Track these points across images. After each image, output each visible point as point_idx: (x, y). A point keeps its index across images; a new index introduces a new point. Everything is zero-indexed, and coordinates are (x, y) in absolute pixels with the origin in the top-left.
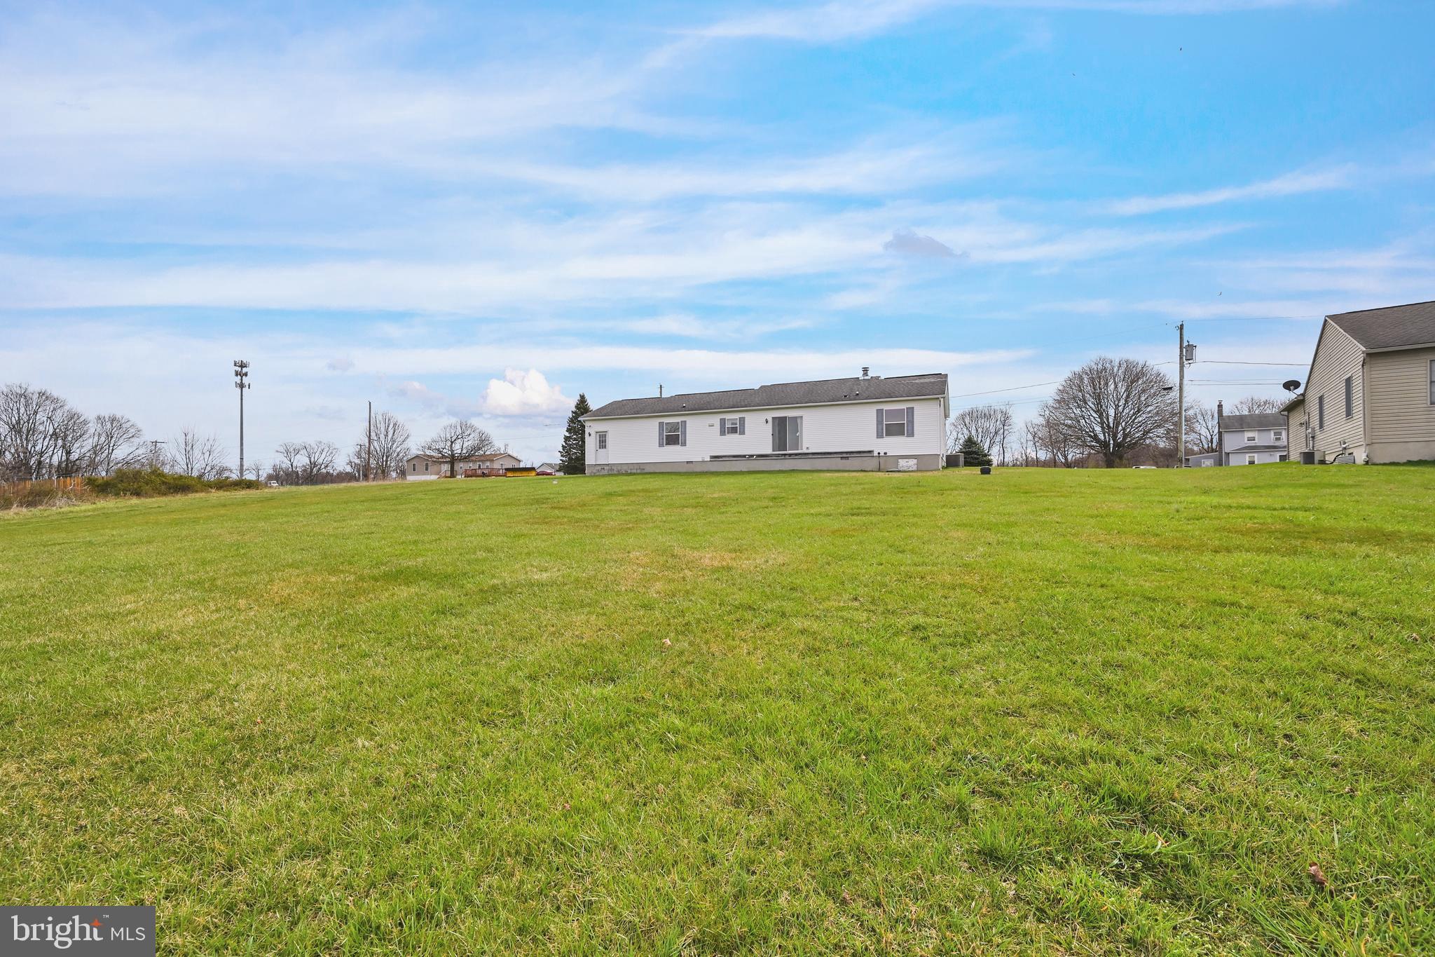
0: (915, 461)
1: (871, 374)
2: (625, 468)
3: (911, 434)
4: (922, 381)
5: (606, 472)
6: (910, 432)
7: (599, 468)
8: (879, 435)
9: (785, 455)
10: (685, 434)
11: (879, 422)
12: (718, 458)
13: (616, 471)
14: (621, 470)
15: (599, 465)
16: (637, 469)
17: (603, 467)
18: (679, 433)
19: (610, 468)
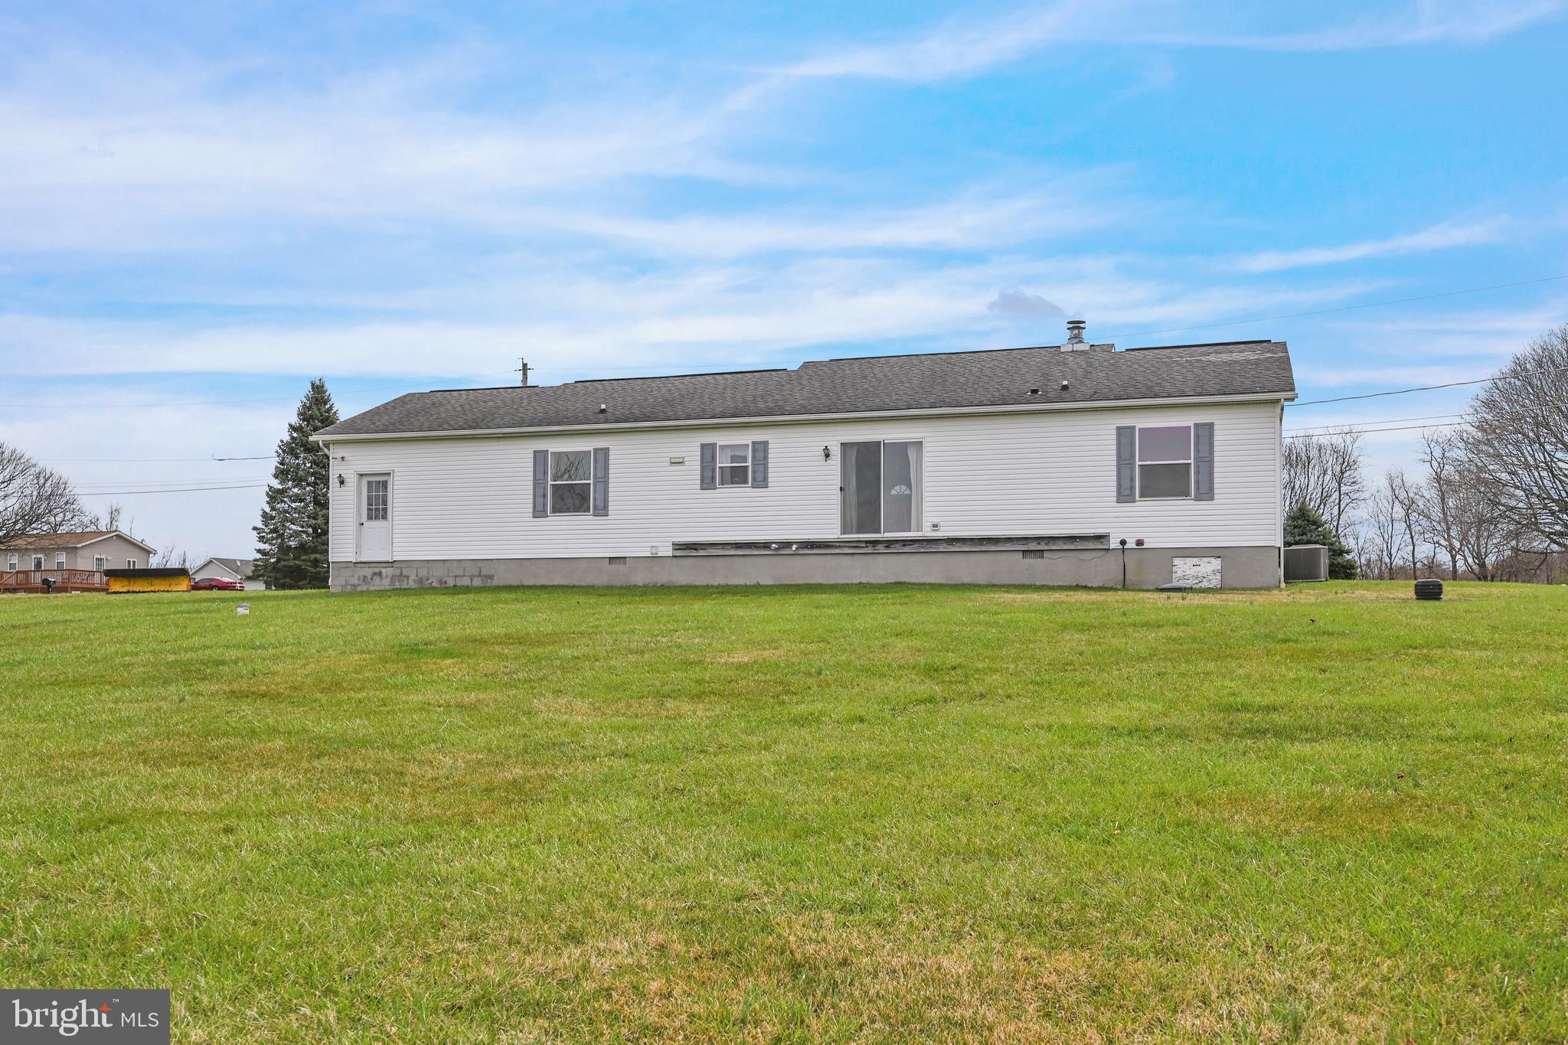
0: (1216, 564)
1: (1090, 337)
2: (439, 572)
3: (1206, 493)
4: (1225, 357)
5: (386, 583)
6: (1204, 488)
7: (368, 572)
8: (1124, 495)
9: (875, 543)
10: (606, 483)
11: (1124, 460)
12: (696, 549)
13: (414, 581)
14: (428, 579)
15: (366, 565)
16: (472, 577)
17: (377, 570)
18: (588, 482)
19: (398, 572)
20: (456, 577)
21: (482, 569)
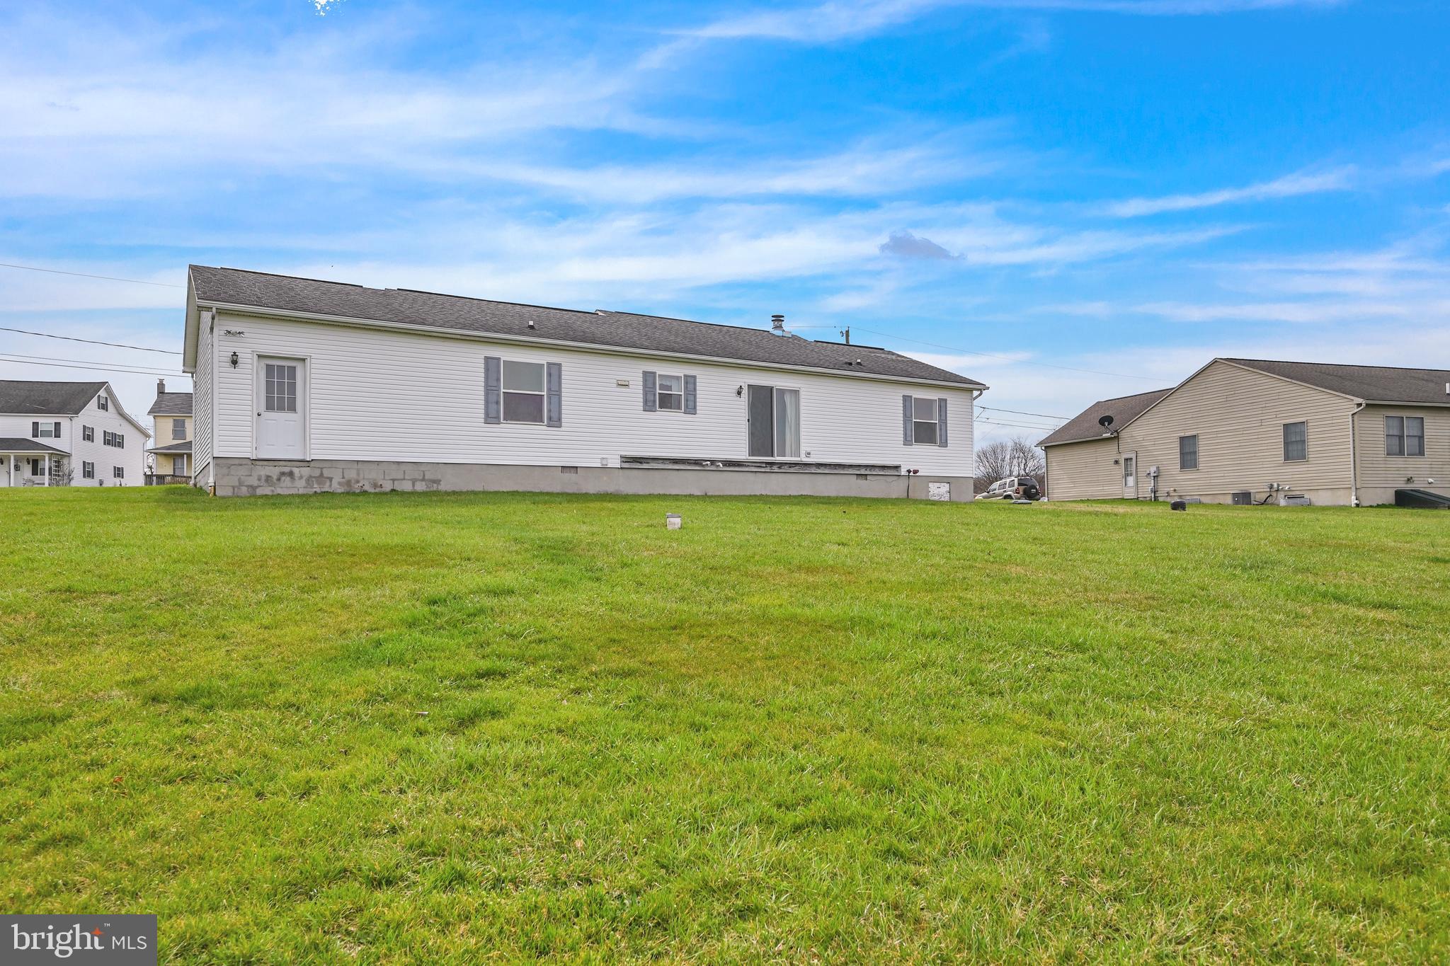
0: (947, 487)
3: (944, 443)
5: (300, 487)
6: (942, 439)
8: (907, 441)
9: (772, 464)
10: (558, 396)
11: (907, 418)
12: (641, 463)
13: (340, 484)
14: (358, 482)
15: (271, 463)
16: (414, 481)
17: (287, 470)
18: (542, 393)
19: (317, 473)
20: (393, 480)
21: (426, 473)
